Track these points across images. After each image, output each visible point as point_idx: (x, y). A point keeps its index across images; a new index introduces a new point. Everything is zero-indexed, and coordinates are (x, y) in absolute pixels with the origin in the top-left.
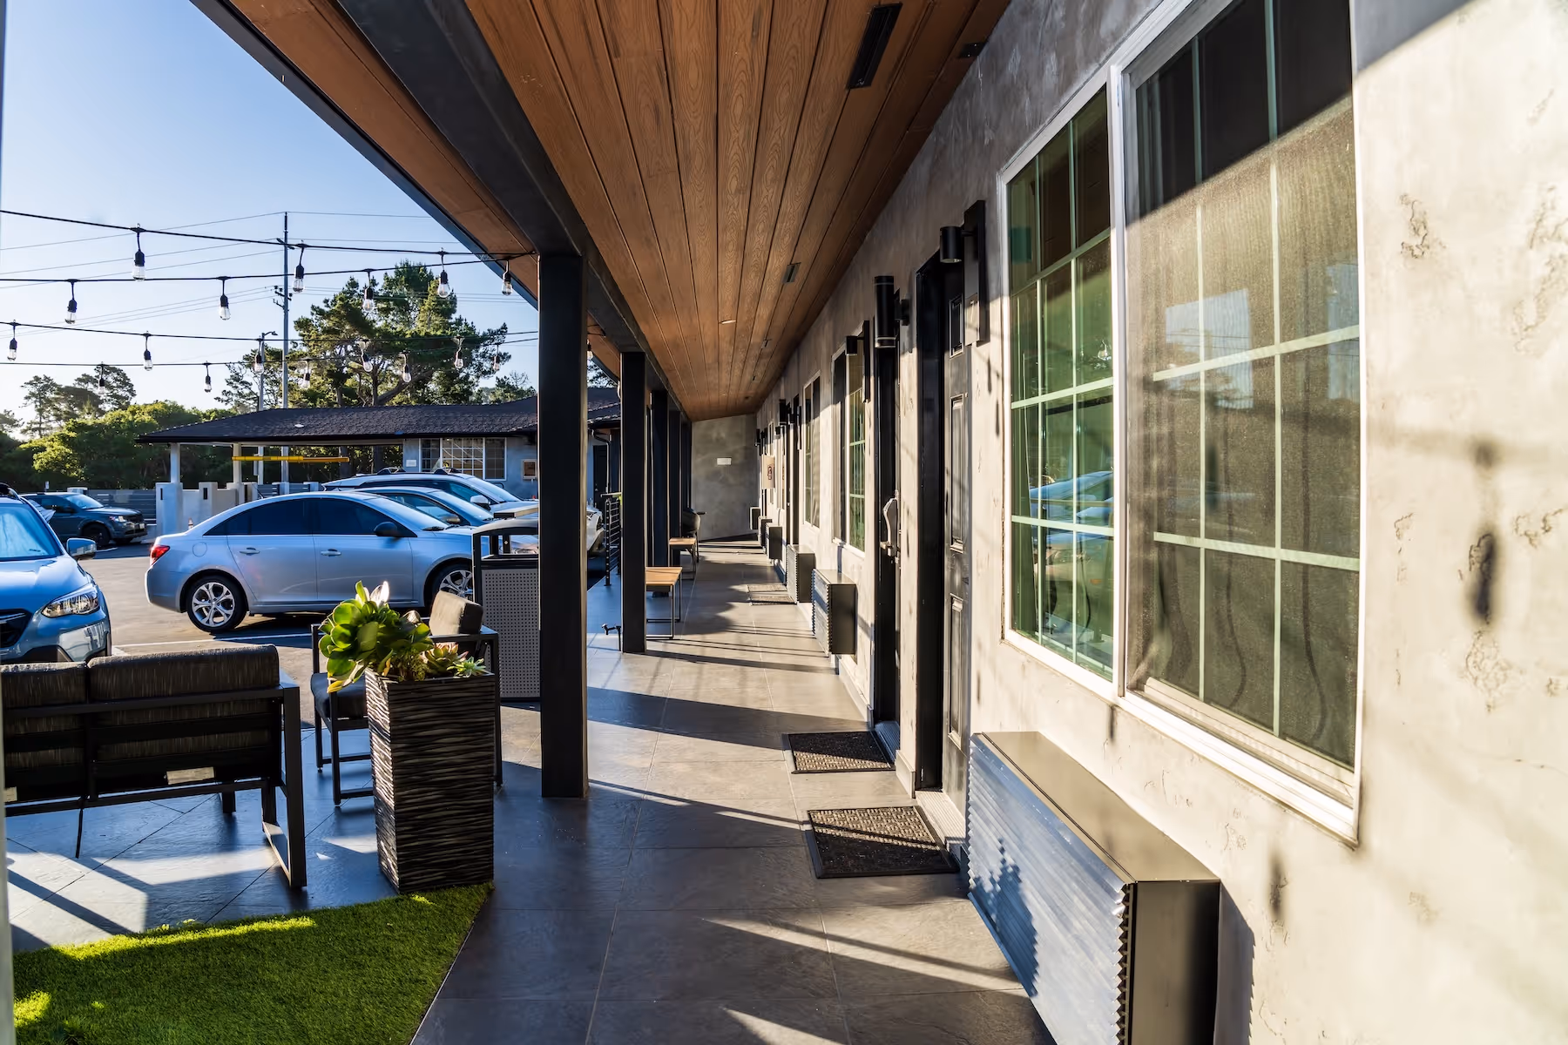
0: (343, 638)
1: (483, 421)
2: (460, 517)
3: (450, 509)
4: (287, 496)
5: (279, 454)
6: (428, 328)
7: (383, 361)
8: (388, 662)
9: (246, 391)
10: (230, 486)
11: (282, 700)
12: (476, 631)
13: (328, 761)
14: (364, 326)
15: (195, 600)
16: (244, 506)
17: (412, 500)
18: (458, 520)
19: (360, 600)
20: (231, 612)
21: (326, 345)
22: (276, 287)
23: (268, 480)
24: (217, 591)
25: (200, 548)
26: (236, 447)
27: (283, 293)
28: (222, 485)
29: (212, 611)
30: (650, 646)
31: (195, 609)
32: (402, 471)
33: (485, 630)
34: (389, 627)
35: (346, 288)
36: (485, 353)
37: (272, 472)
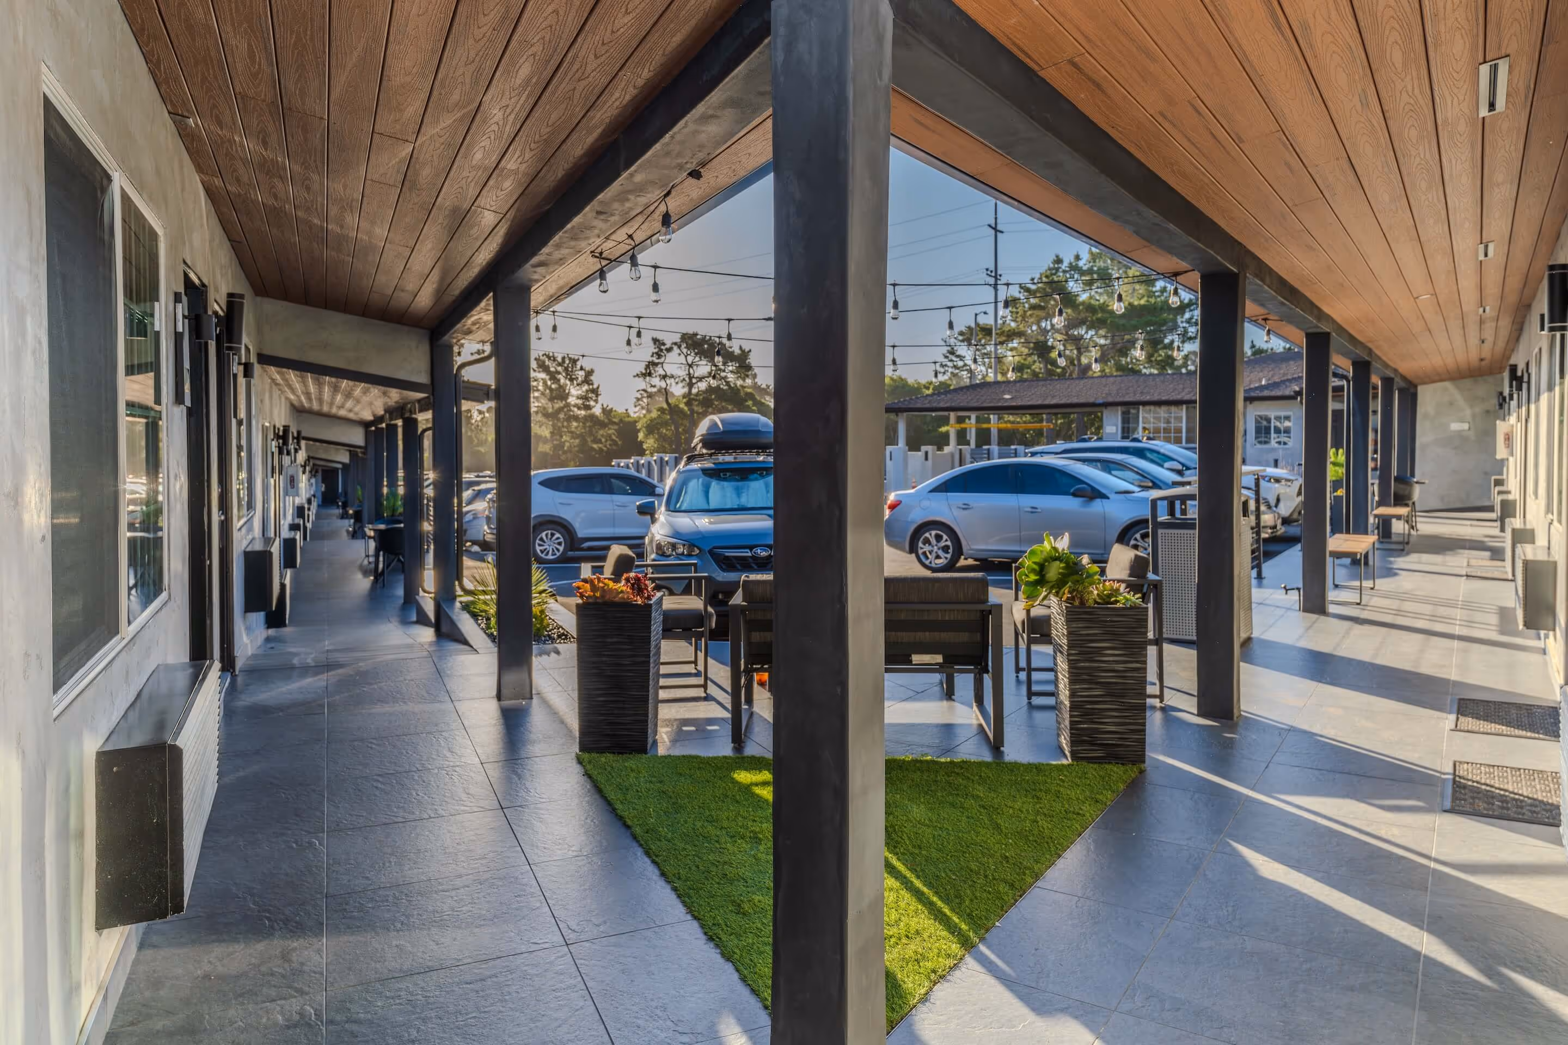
0: (1033, 571)
1: (1183, 389)
2: (1152, 482)
3: (1142, 474)
4: (996, 461)
5: (988, 421)
6: (1133, 297)
7: (1086, 332)
8: (1066, 590)
9: (960, 364)
10: (947, 449)
11: (990, 612)
12: (1143, 576)
13: (1023, 670)
14: (1068, 300)
15: (920, 545)
16: (958, 470)
17: (1107, 466)
18: (1150, 484)
19: (1047, 545)
20: (949, 556)
21: (1032, 320)
22: (987, 270)
23: (979, 445)
24: (938, 538)
25: (926, 503)
26: (952, 415)
27: (993, 274)
28: (940, 448)
29: (934, 555)
30: (1332, 609)
31: (920, 552)
32: (1100, 439)
33: (1151, 576)
34: (1068, 566)
35: (1052, 265)
36: (1191, 318)
37: (984, 437)
